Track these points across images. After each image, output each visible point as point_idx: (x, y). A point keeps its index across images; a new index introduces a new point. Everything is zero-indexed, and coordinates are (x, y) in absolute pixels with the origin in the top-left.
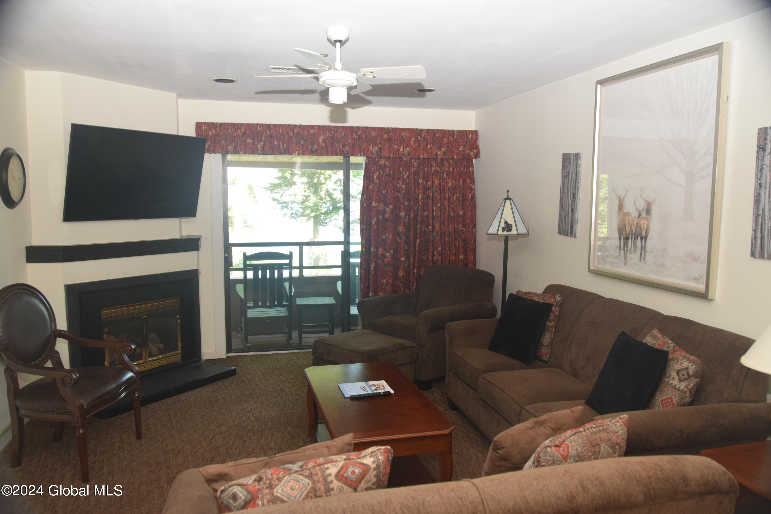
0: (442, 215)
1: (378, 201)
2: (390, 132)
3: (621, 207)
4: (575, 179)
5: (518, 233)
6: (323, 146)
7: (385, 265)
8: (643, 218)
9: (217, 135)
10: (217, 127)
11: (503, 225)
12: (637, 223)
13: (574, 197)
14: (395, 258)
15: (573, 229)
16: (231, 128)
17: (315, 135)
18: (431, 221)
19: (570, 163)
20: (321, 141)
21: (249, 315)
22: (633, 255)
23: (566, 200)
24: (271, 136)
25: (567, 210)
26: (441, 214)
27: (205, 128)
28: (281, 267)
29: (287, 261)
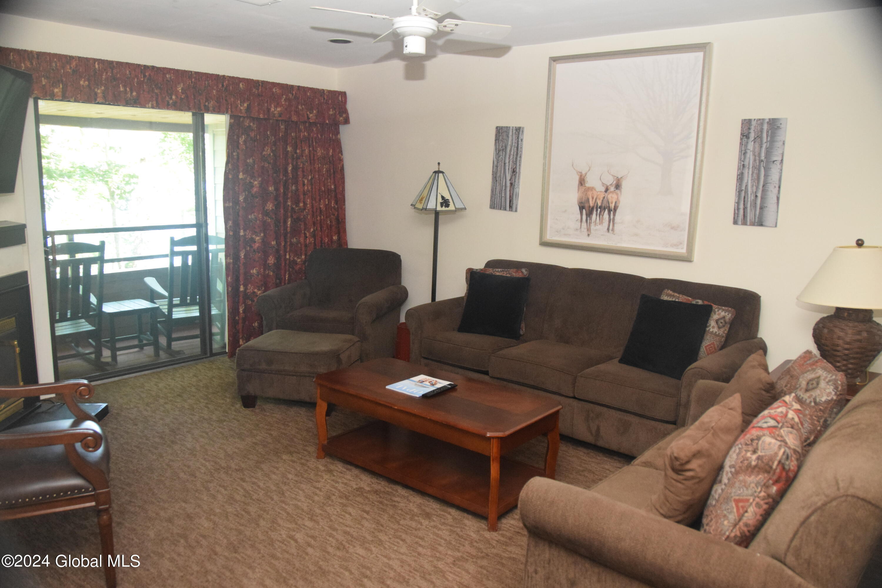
0: (314, 189)
1: (245, 172)
2: (259, 85)
3: (582, 182)
4: (515, 153)
5: (456, 208)
6: (182, 97)
7: (254, 251)
8: (611, 192)
11: (440, 200)
12: (604, 198)
13: (514, 171)
14: (265, 242)
15: (513, 204)
16: (55, 62)
17: (173, 82)
18: (302, 197)
19: (508, 137)
20: (180, 91)
21: (58, 331)
22: (599, 227)
23: (502, 174)
24: (114, 78)
25: (504, 184)
26: (312, 188)
28: (87, 263)
29: (96, 254)
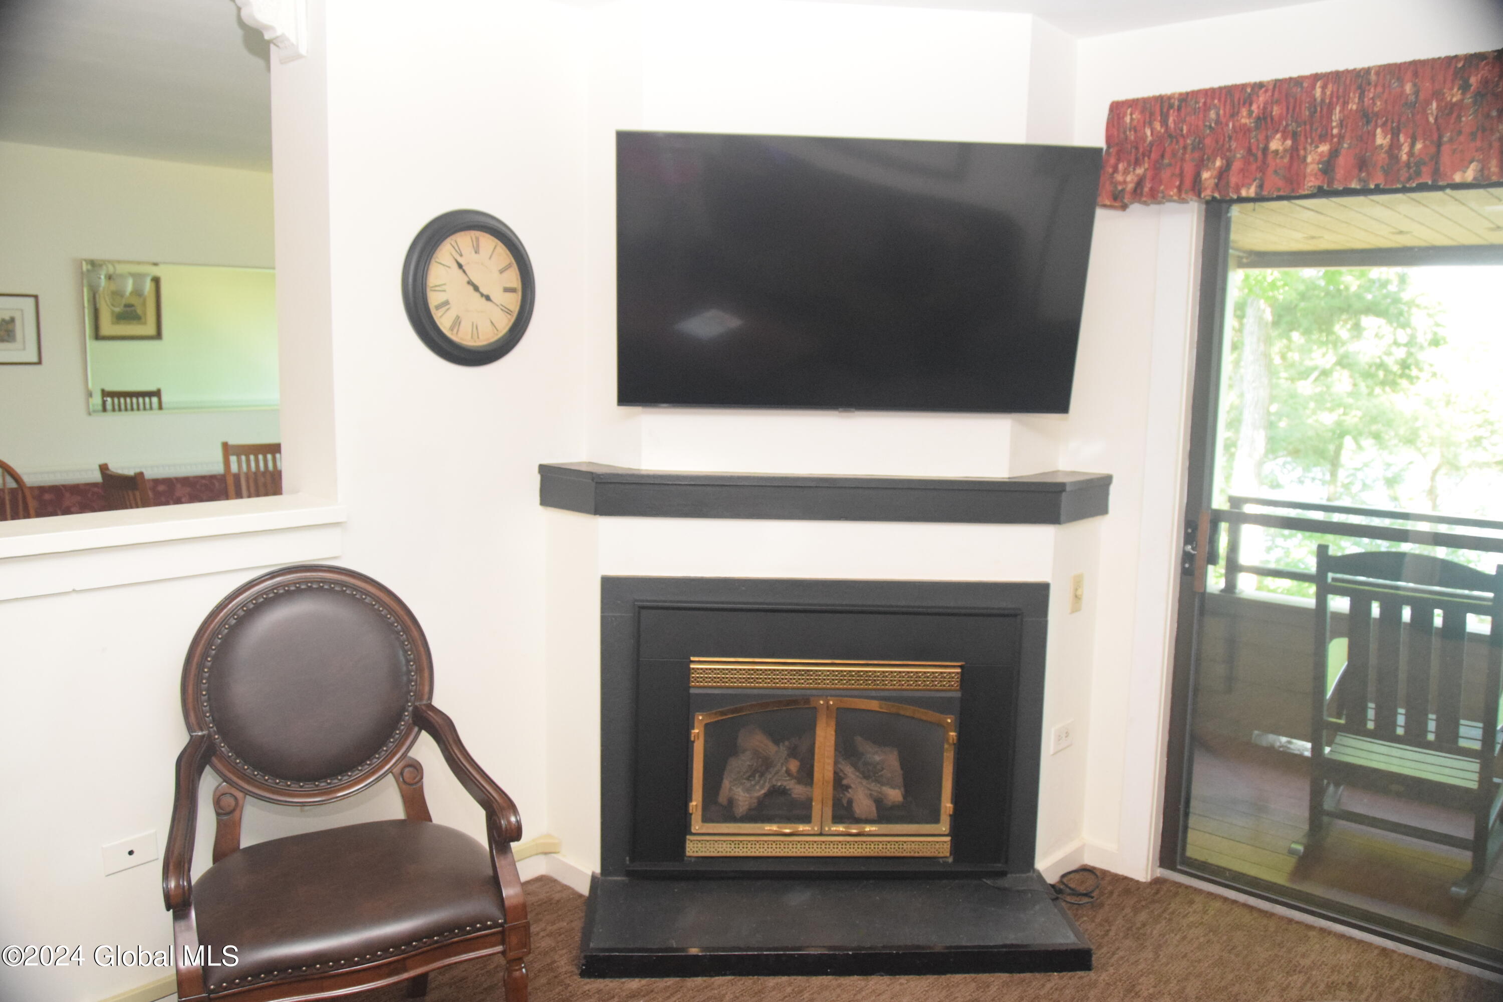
9: (1170, 136)
10: (1171, 106)
24: (1366, 116)
27: (1132, 119)
